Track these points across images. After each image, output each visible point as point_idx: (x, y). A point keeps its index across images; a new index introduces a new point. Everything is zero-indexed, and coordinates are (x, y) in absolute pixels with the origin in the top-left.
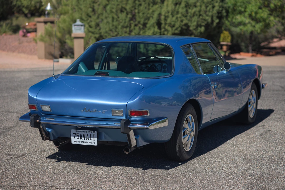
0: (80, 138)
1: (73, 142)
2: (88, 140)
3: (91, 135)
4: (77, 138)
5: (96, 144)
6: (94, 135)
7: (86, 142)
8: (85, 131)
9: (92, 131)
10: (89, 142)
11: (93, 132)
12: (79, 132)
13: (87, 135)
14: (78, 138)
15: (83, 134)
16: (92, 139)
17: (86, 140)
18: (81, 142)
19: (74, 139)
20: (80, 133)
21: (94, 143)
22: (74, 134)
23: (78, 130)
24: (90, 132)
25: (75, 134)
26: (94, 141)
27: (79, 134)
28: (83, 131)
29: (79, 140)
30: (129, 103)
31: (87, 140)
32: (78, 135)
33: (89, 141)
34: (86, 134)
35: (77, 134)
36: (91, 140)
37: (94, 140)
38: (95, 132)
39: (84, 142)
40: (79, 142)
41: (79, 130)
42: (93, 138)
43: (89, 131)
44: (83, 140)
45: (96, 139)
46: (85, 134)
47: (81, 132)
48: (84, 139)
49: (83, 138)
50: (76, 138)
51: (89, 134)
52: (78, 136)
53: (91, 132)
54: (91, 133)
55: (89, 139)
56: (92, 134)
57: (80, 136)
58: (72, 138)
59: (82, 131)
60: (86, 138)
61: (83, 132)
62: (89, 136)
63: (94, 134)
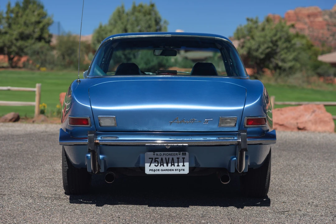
0: (159, 164)
1: (147, 171)
2: (173, 166)
3: (178, 158)
4: (155, 165)
5: (187, 171)
6: (184, 158)
7: (170, 170)
8: (168, 153)
9: (181, 153)
10: (176, 170)
11: (183, 153)
12: (159, 155)
13: (173, 159)
14: (157, 164)
15: (166, 158)
16: (181, 164)
17: (169, 167)
18: (162, 170)
19: (150, 166)
20: (160, 158)
21: (184, 170)
22: (149, 158)
23: (157, 153)
24: (177, 154)
25: (152, 159)
26: (183, 168)
27: (158, 158)
28: (166, 153)
29: (159, 167)
30: (246, 106)
31: (171, 166)
32: (156, 160)
33: (176, 167)
34: (171, 157)
35: (155, 158)
36: (178, 166)
37: (184, 166)
38: (185, 153)
39: (166, 170)
40: (159, 170)
41: (159, 153)
42: (183, 163)
43: (175, 153)
44: (165, 167)
45: (187, 164)
46: (169, 158)
47: (162, 155)
48: (167, 166)
49: (165, 165)
50: (153, 165)
51: (175, 158)
52: (157, 162)
53: (180, 155)
54: (178, 156)
55: (176, 164)
56: (181, 156)
57: (160, 162)
58: (147, 165)
59: (164, 154)
60: (170, 165)
61: (166, 155)
62: (176, 160)
63: (184, 156)
